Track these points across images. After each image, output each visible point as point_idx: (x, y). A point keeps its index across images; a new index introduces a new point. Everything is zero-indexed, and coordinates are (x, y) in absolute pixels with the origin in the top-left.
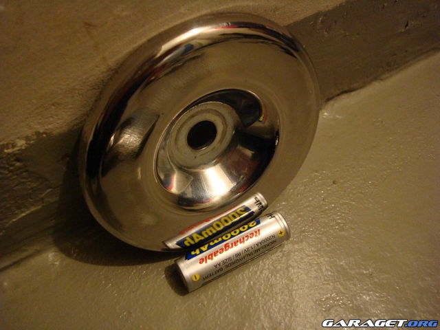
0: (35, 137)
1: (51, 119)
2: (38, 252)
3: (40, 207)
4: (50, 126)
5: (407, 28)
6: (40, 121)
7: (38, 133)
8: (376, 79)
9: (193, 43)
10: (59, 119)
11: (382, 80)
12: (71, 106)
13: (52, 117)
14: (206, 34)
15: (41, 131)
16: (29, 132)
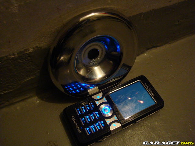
0: (36, 48)
1: (42, 42)
2: (31, 97)
3: (34, 77)
4: (42, 45)
5: (179, 23)
6: (38, 42)
7: (37, 47)
8: (167, 43)
9: (91, 18)
10: (45, 43)
11: (169, 44)
12: (50, 38)
13: (43, 41)
14: (97, 16)
15: (39, 46)
16: (34, 46)
